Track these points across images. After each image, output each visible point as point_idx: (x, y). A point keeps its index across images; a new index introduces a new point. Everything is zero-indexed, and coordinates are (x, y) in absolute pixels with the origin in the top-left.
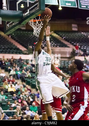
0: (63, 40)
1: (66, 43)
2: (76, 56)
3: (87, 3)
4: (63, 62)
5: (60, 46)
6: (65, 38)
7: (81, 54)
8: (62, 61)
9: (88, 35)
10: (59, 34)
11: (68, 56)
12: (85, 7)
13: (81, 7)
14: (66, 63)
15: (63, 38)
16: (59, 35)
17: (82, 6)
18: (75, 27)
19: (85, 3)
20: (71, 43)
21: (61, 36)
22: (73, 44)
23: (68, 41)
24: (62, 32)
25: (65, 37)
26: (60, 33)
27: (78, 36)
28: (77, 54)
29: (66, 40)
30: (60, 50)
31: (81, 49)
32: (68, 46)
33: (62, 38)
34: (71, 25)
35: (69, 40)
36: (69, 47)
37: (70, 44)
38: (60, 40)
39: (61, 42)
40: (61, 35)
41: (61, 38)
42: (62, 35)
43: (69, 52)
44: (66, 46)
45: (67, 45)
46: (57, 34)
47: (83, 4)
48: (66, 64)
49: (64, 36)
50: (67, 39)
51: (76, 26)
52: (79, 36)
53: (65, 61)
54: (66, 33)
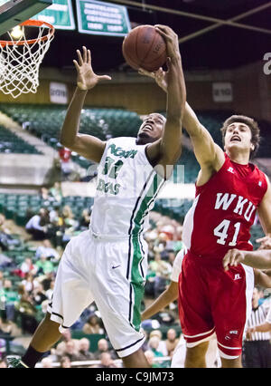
0: (23, 131)
1: (32, 140)
2: (64, 181)
3: (104, 14)
4: (24, 201)
5: (13, 150)
6: (27, 127)
7: (78, 175)
8: (23, 195)
9: (99, 118)
10: (10, 112)
11: (39, 181)
12: (100, 27)
13: (85, 27)
14: (33, 203)
15: (24, 127)
16: (9, 115)
17: (90, 26)
18: (59, 93)
19: (99, 16)
20: (46, 140)
21: (15, 120)
22: (53, 145)
23: (38, 135)
24: (17, 105)
25: (28, 123)
26: (13, 110)
28: (67, 175)
29: (34, 131)
30: (14, 161)
31: (80, 160)
32: (39, 149)
33: (21, 124)
34: (48, 87)
35: (42, 132)
36: (40, 153)
37: (43, 143)
38: (13, 130)
39: (16, 137)
40: (16, 115)
41: (15, 125)
42: (20, 114)
43: (42, 169)
44: (32, 150)
45: (36, 148)
46: (4, 112)
47: (92, 19)
48: (36, 206)
49: (27, 120)
50: (36, 128)
51: (63, 88)
53: (30, 197)
54: (30, 111)
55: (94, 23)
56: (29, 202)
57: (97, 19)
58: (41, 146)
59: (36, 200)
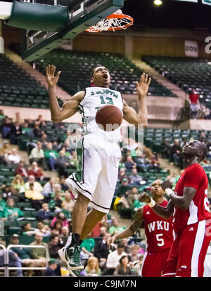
0: (162, 78)
1: (169, 86)
2: (192, 118)
4: (160, 133)
6: (166, 75)
7: (204, 113)
8: (159, 129)
10: (153, 63)
11: (173, 118)
14: (166, 135)
15: (163, 74)
16: (152, 66)
18: (192, 49)
20: (180, 86)
21: (157, 69)
22: (185, 89)
23: (175, 82)
24: (160, 58)
25: (166, 72)
26: (155, 62)
27: (198, 71)
28: (195, 113)
29: (170, 78)
30: (153, 101)
31: (206, 102)
32: (175, 93)
33: (161, 73)
34: (184, 43)
35: (177, 79)
36: (175, 96)
37: (178, 88)
38: (155, 78)
39: (157, 83)
40: (157, 66)
41: (156, 73)
42: (161, 65)
43: (176, 108)
44: (168, 93)
45: (172, 91)
46: (148, 63)
48: (168, 137)
49: (166, 69)
50: (173, 76)
51: (195, 45)
52: (201, 70)
53: (164, 130)
54: (169, 62)
56: (163, 134)
58: (177, 90)
59: (169, 133)
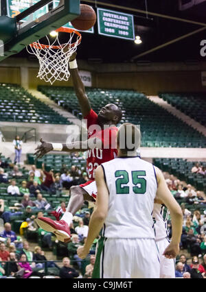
0: (58, 107)
1: (65, 114)
3: (117, 21)
4: (59, 159)
5: (51, 122)
6: (61, 104)
9: (115, 97)
10: (49, 93)
12: (113, 31)
13: (103, 31)
14: (66, 161)
15: (59, 104)
16: (48, 95)
17: (107, 30)
18: (85, 79)
19: (113, 23)
20: (76, 114)
21: (53, 98)
23: (70, 111)
25: (61, 101)
27: (92, 100)
29: (66, 107)
30: (52, 129)
32: (71, 120)
33: (57, 102)
35: (73, 108)
36: (72, 124)
37: (74, 117)
38: (51, 107)
39: (53, 111)
40: (53, 95)
41: (52, 102)
42: (57, 95)
44: (65, 122)
45: (68, 120)
46: (44, 93)
47: (108, 25)
48: (67, 163)
49: (61, 98)
50: (68, 105)
51: (88, 75)
52: (95, 99)
53: (63, 157)
54: (64, 92)
55: (109, 28)
56: (63, 161)
57: (111, 25)
59: (68, 159)
